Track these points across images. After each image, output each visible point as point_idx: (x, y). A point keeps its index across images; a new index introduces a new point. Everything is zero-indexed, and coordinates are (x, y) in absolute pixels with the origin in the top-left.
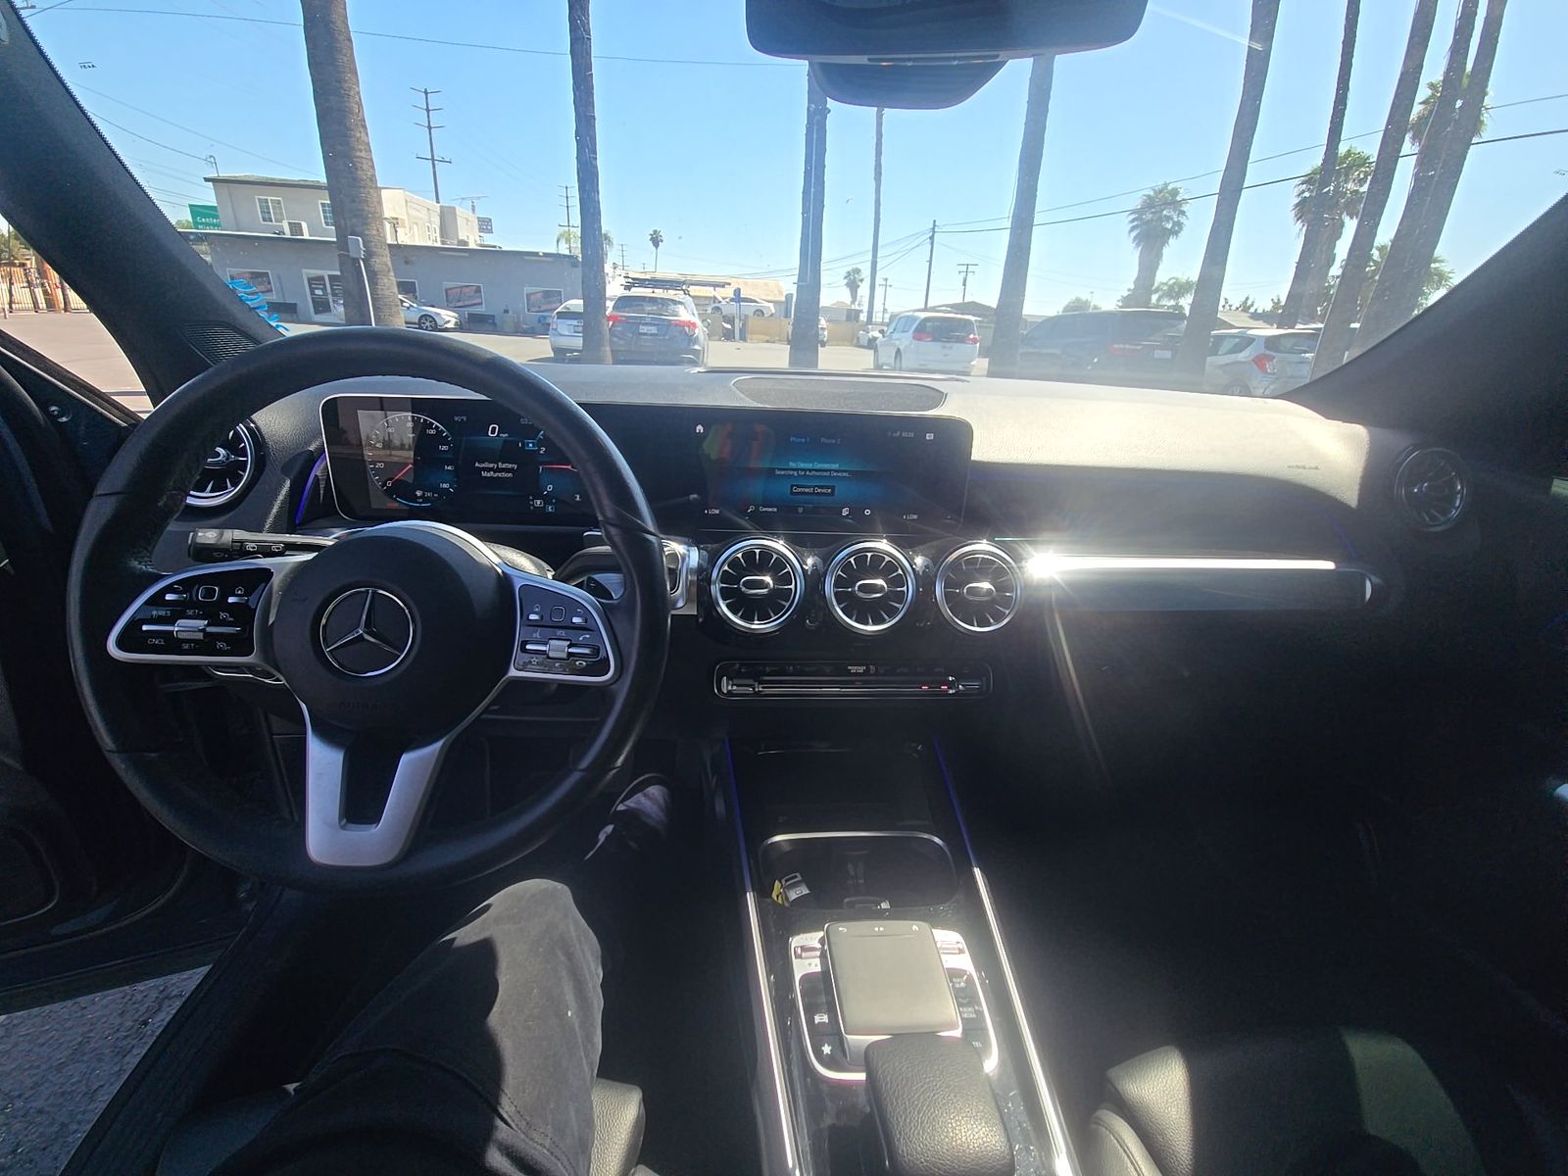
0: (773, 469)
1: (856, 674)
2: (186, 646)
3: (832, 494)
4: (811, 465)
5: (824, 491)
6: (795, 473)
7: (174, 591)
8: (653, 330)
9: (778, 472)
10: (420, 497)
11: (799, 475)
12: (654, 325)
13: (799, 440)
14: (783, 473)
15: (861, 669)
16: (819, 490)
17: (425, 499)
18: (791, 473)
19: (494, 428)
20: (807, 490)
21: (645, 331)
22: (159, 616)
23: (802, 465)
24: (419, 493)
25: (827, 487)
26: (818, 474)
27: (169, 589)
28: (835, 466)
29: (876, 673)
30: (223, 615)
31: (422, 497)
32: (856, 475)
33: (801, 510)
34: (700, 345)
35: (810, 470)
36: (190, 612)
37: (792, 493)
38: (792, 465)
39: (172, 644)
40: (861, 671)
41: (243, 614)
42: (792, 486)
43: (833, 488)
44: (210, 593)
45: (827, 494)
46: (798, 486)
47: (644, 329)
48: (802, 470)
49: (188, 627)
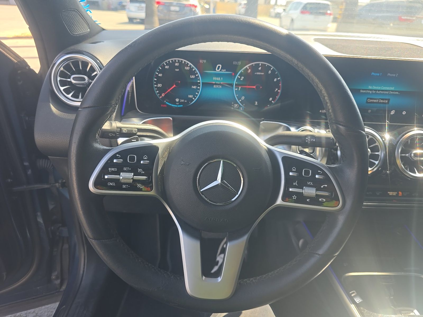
0: (360, 90)
1: (392, 196)
2: (124, 186)
3: (388, 103)
4: (380, 87)
5: (384, 101)
6: (371, 92)
7: (117, 158)
9: (362, 91)
10: (177, 102)
11: (372, 93)
13: (376, 74)
14: (364, 91)
15: (395, 194)
16: (381, 101)
17: (180, 103)
18: (369, 92)
19: (219, 67)
20: (375, 101)
22: (112, 171)
23: (375, 88)
24: (177, 100)
25: (386, 99)
26: (382, 92)
27: (114, 157)
28: (392, 89)
29: (403, 196)
30: (139, 170)
31: (179, 102)
32: (402, 93)
33: (370, 111)
35: (379, 90)
36: (125, 169)
37: (367, 102)
38: (370, 87)
39: (118, 185)
40: (395, 195)
41: (148, 170)
42: (368, 98)
43: (389, 100)
44: (132, 159)
45: (385, 103)
46: (371, 99)
47: (173, 8)
48: (375, 90)
49: (125, 176)
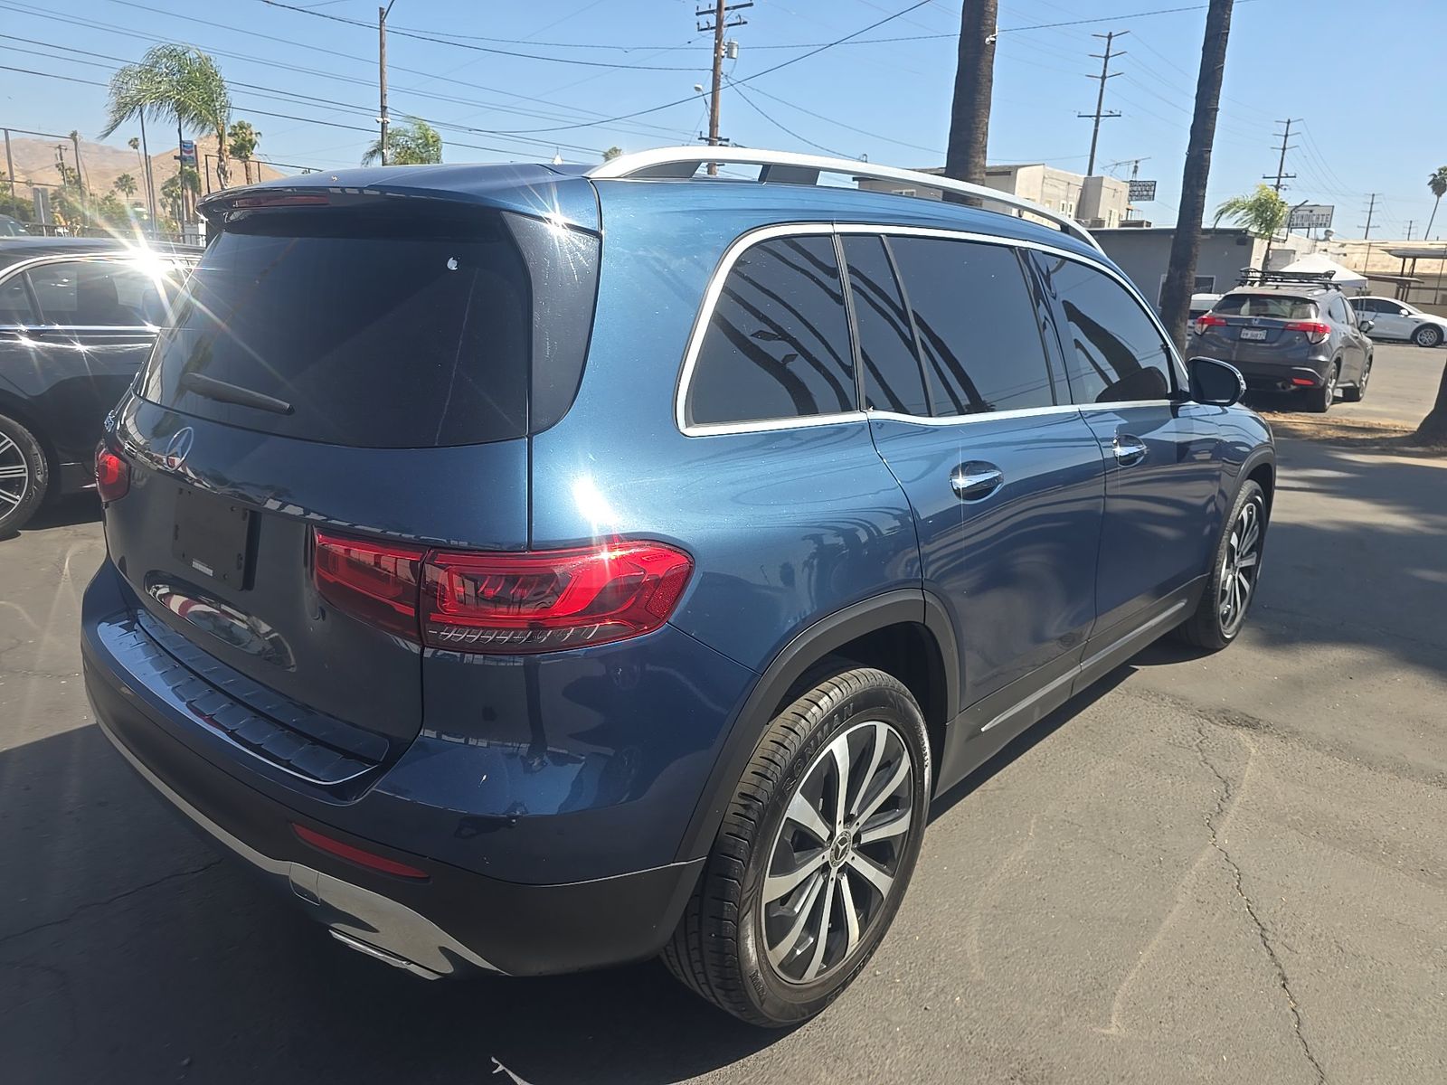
8: (1261, 335)
12: (1262, 329)
21: (1249, 337)
34: (1327, 356)
47: (1247, 334)
